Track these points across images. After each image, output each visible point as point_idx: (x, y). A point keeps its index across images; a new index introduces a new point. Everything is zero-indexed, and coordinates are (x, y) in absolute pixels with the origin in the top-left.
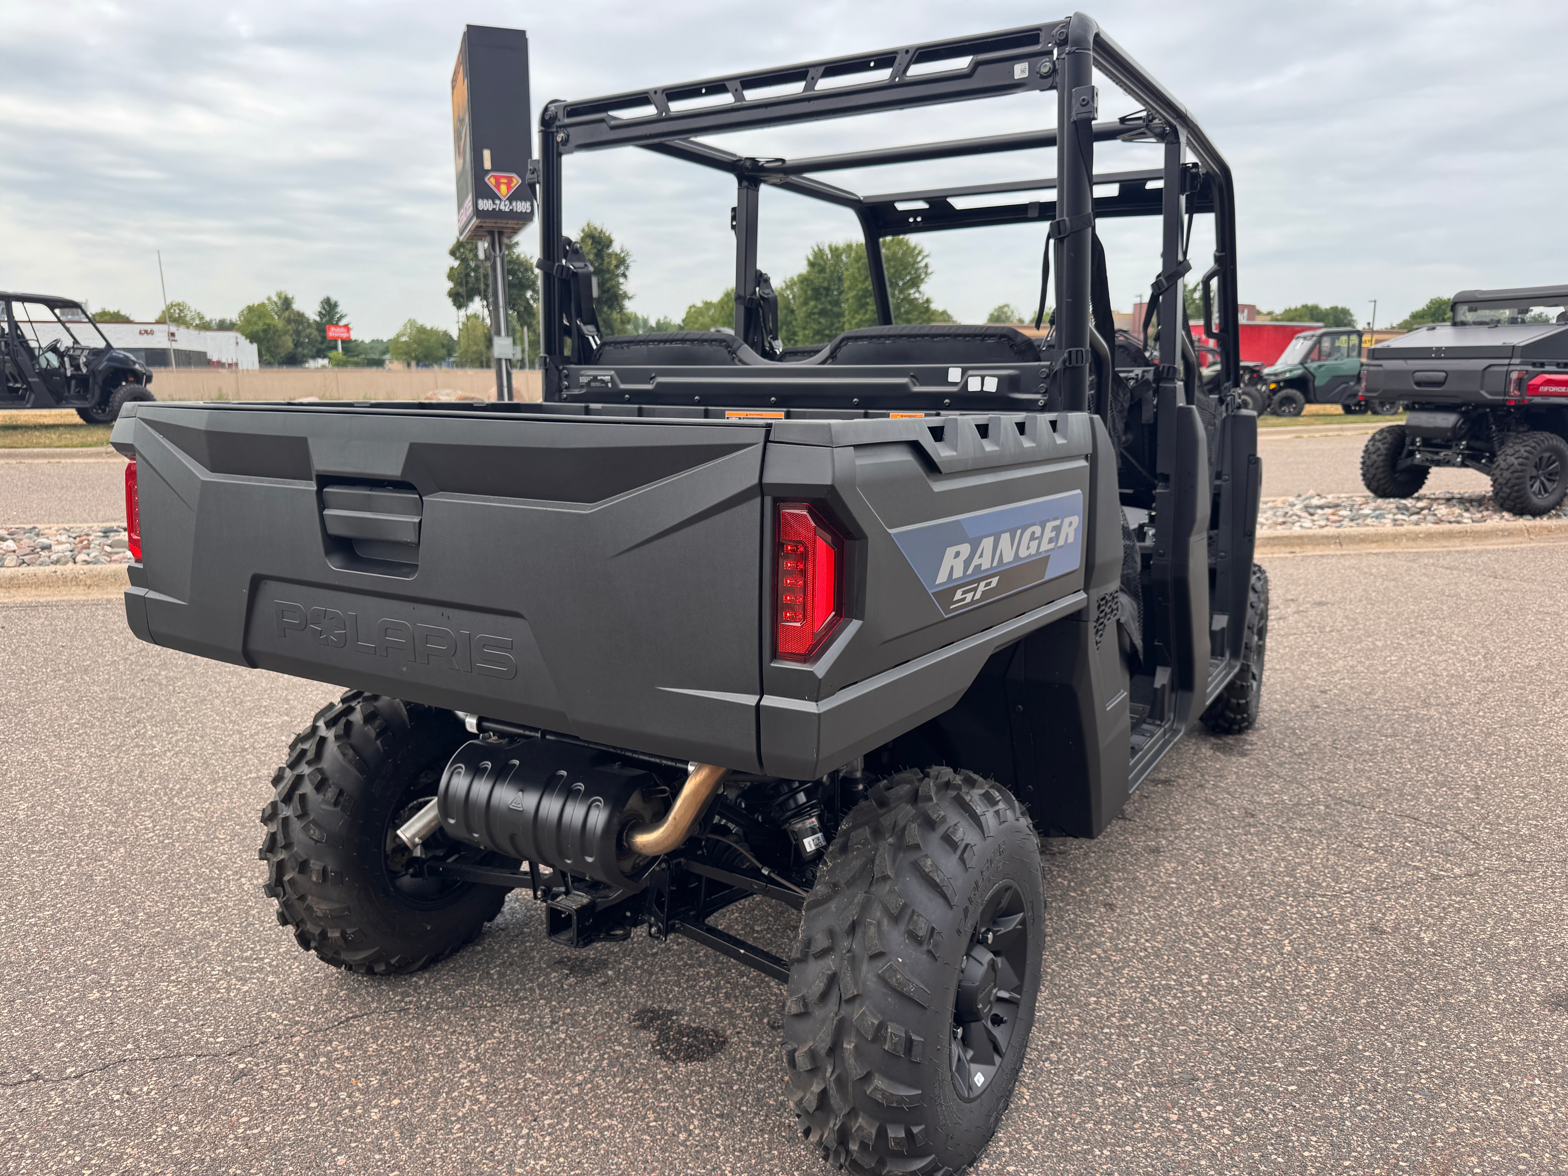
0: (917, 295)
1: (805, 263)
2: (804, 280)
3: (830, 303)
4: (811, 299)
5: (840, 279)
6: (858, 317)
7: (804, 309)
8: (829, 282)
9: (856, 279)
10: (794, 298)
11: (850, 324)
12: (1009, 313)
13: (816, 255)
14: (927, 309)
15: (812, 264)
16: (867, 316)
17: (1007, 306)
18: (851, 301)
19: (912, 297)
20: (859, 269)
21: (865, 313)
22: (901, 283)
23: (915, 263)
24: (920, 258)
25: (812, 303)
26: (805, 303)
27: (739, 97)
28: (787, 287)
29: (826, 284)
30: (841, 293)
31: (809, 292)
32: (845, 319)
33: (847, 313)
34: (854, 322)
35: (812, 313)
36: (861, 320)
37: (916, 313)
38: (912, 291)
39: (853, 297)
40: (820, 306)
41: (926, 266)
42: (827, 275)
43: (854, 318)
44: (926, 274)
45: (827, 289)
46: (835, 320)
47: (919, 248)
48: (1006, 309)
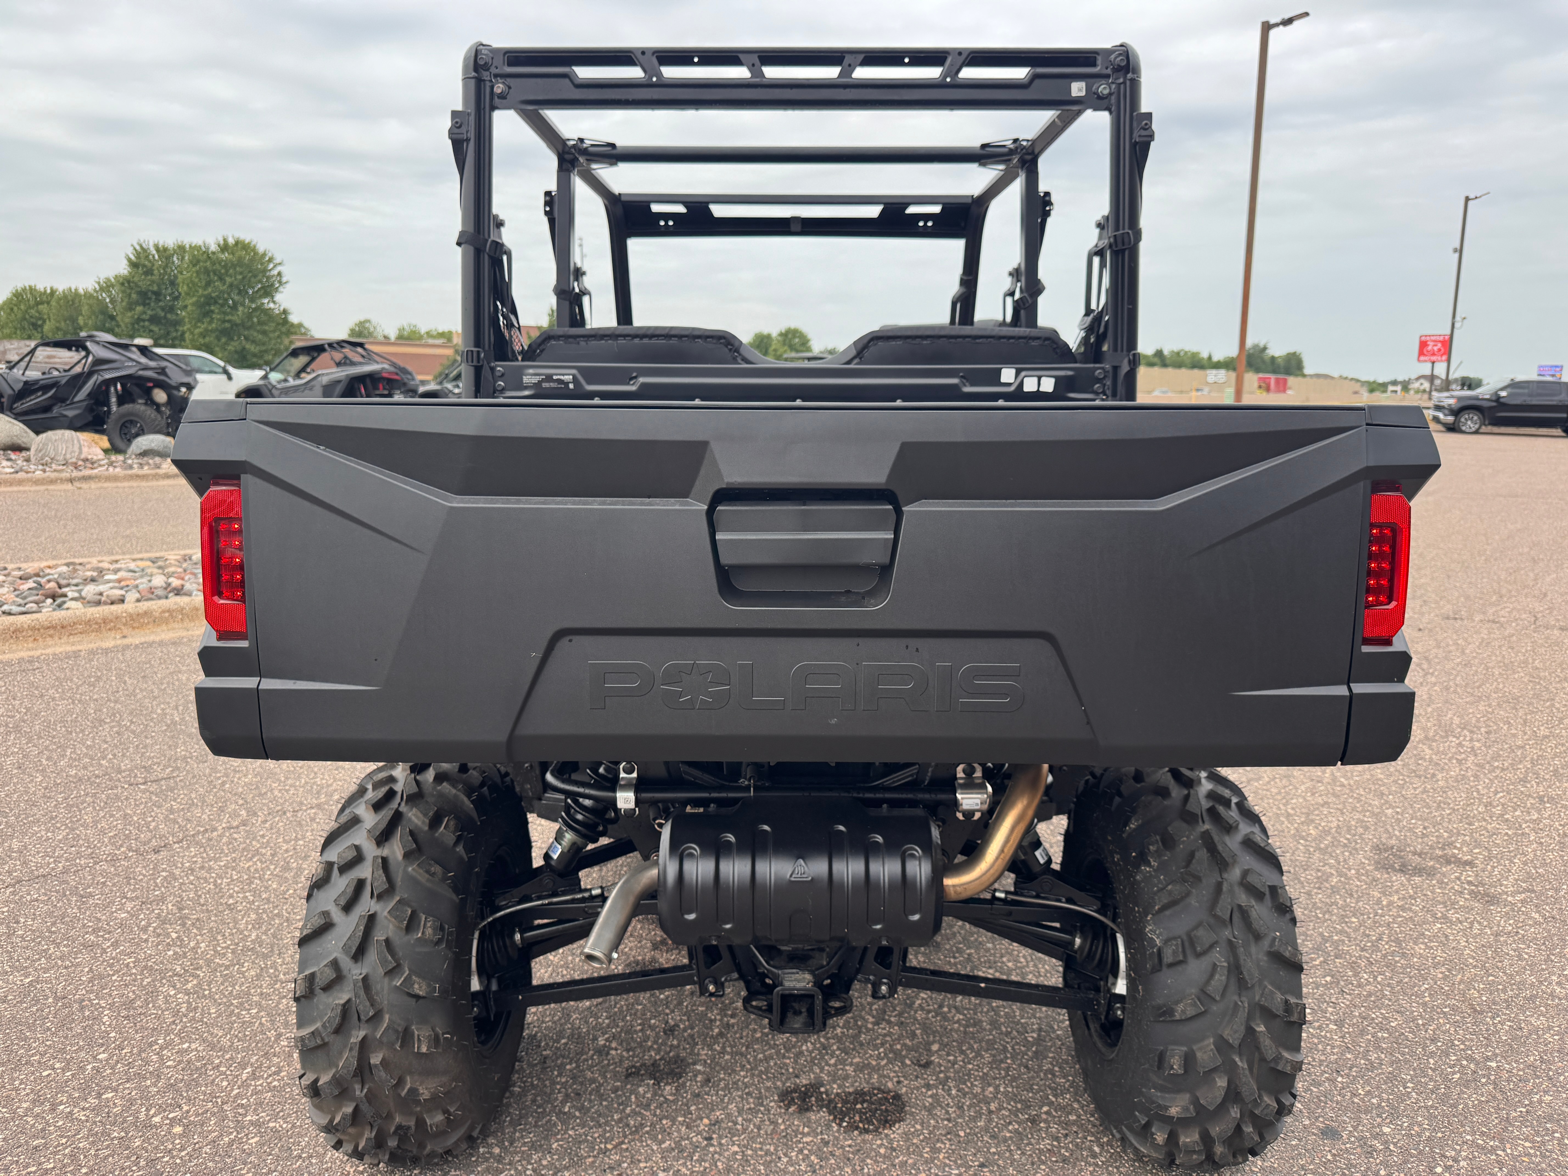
0: (272, 305)
1: (125, 262)
2: (125, 283)
3: (163, 309)
4: (137, 303)
5: (173, 283)
6: (202, 327)
7: (129, 314)
8: (158, 285)
9: (194, 284)
10: (112, 301)
11: (192, 333)
12: (372, 329)
13: (138, 255)
14: (285, 321)
15: (133, 265)
16: (214, 325)
17: (368, 321)
18: (190, 308)
19: (266, 306)
20: (197, 272)
21: (211, 322)
22: (251, 292)
23: (265, 271)
24: (271, 266)
25: (139, 309)
26: (130, 308)
27: (756, 72)
28: (102, 289)
29: (155, 288)
30: (176, 298)
31: (134, 296)
32: (185, 328)
33: (187, 320)
34: (197, 331)
35: (139, 320)
36: (206, 330)
37: (273, 325)
38: (266, 301)
39: (193, 304)
40: (149, 312)
41: (279, 274)
42: (156, 278)
43: (196, 327)
44: (280, 282)
45: (157, 294)
46: (172, 329)
47: (270, 255)
48: (367, 325)
